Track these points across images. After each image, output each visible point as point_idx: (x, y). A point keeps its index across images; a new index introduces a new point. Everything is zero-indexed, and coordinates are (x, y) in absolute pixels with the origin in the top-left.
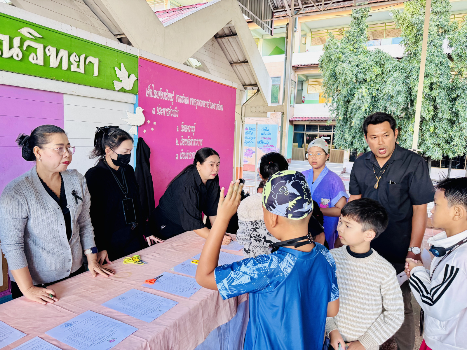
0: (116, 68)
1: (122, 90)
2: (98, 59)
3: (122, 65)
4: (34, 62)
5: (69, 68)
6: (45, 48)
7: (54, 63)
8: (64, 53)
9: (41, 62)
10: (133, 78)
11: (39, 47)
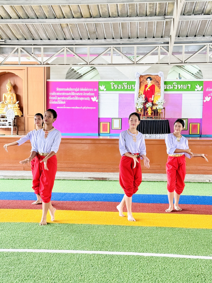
0: (196, 86)
1: (198, 91)
2: (190, 85)
3: (198, 84)
4: (175, 89)
5: (183, 88)
6: (178, 85)
7: (179, 88)
8: (182, 86)
9: (177, 88)
10: (201, 87)
11: (177, 86)
